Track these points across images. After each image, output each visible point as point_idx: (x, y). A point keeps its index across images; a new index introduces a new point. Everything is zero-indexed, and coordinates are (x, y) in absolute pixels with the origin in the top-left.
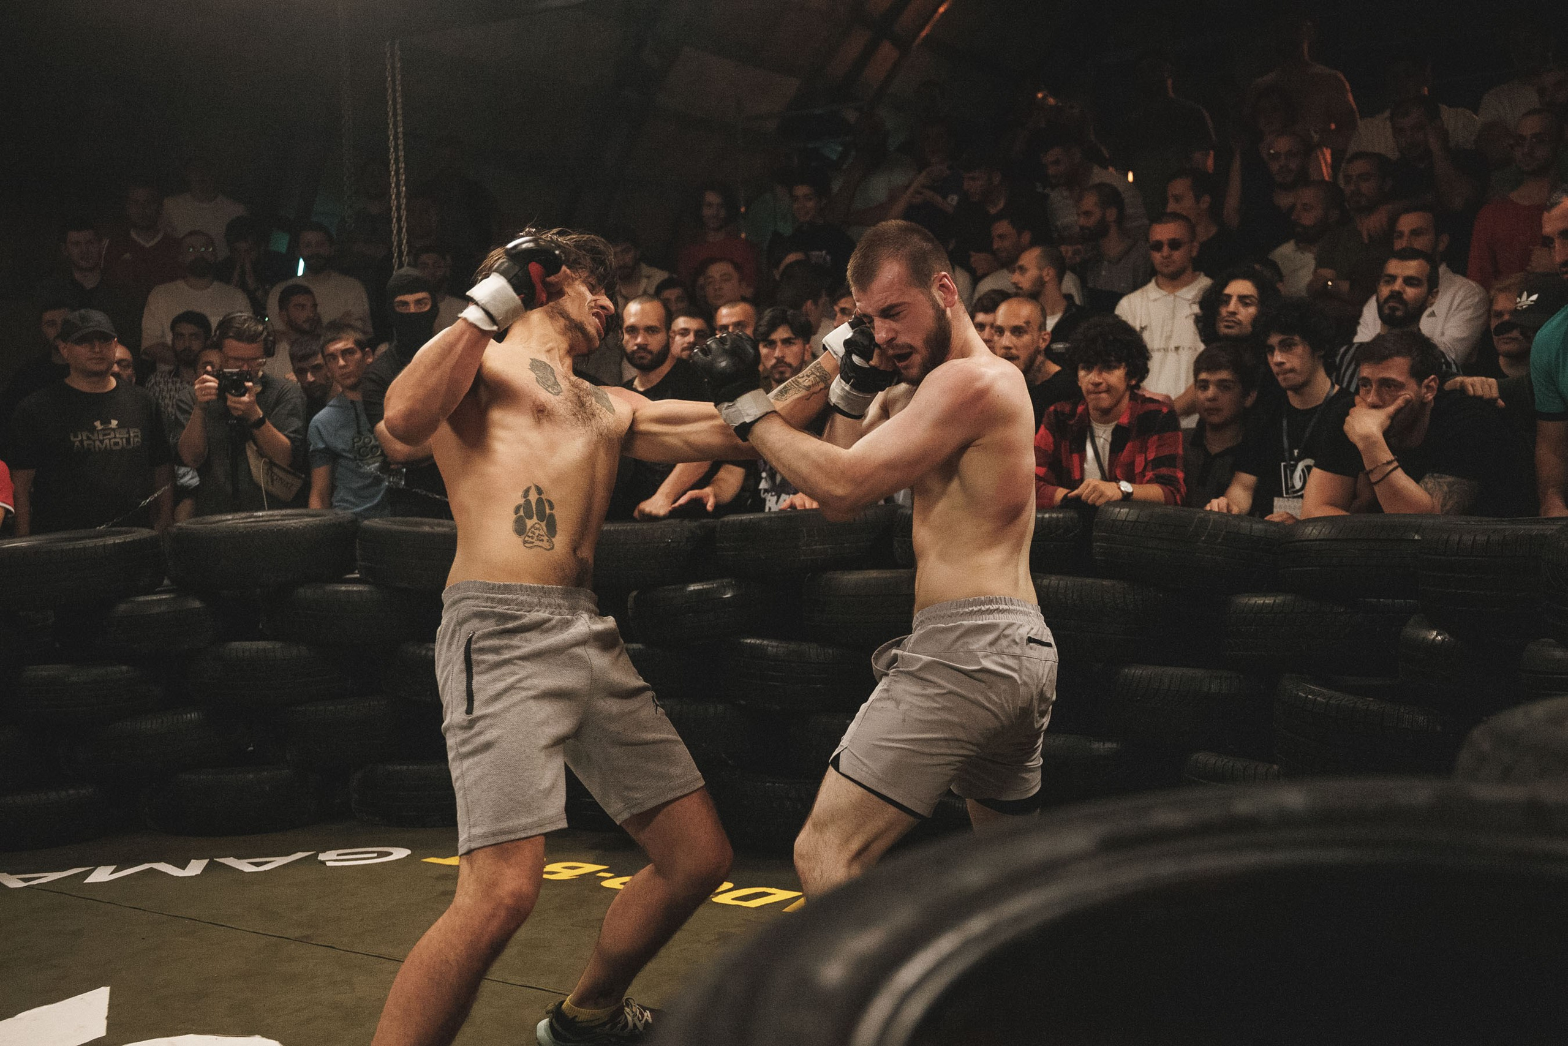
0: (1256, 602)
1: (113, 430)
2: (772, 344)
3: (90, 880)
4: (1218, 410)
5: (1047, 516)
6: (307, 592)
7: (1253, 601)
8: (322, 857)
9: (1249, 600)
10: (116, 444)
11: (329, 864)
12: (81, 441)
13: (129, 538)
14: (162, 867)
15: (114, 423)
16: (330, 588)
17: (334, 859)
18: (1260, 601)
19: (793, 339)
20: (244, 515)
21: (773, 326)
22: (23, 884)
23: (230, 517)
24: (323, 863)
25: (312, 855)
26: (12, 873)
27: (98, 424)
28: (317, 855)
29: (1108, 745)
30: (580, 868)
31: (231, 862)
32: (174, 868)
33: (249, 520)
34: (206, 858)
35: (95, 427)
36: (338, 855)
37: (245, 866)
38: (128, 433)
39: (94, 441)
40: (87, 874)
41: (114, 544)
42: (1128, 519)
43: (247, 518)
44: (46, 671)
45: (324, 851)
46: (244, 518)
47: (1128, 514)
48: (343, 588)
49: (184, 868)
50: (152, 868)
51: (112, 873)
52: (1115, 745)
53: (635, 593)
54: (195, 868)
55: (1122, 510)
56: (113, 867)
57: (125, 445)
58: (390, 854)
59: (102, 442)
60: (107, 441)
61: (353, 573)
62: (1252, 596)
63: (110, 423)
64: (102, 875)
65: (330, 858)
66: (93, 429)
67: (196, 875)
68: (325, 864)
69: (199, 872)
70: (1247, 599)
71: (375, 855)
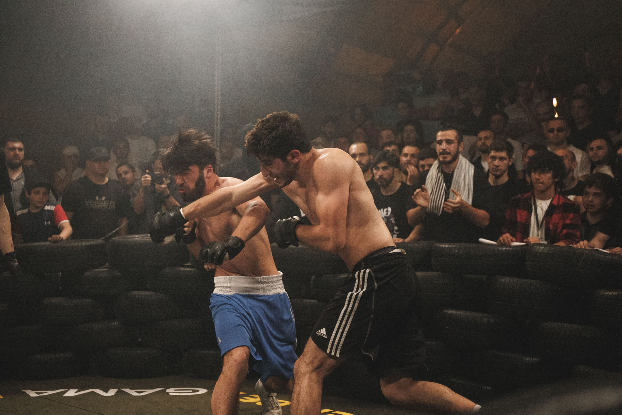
0: (608, 294)
1: (103, 201)
2: (378, 169)
3: (66, 395)
4: (593, 206)
5: (504, 249)
6: (167, 270)
7: (607, 293)
8: (168, 391)
9: (605, 293)
10: (103, 207)
11: (170, 394)
12: (89, 204)
13: (92, 243)
14: (98, 391)
15: (104, 198)
16: (178, 269)
17: (173, 392)
18: (611, 293)
19: (388, 167)
20: (143, 235)
21: (379, 161)
22: (37, 395)
23: (137, 236)
24: (168, 393)
25: (162, 390)
26: (33, 390)
27: (97, 198)
28: (165, 390)
29: (534, 359)
30: (283, 403)
31: (127, 390)
32: (103, 392)
33: (145, 238)
34: (117, 388)
35: (95, 199)
36: (175, 390)
37: (134, 393)
38: (109, 203)
39: (94, 204)
40: (65, 392)
41: (86, 246)
42: (543, 252)
43: (145, 237)
44: (54, 300)
45: (169, 388)
46: (144, 237)
47: (544, 249)
48: (183, 269)
49: (107, 392)
50: (93, 392)
51: (76, 392)
52: (537, 359)
53: (314, 277)
54: (112, 392)
55: (541, 247)
56: (76, 390)
57: (107, 207)
58: (198, 391)
59: (98, 205)
60: (99, 205)
61: (188, 263)
62: (606, 291)
63: (102, 198)
64: (71, 393)
65: (171, 391)
66: (95, 200)
67: (112, 396)
68: (169, 394)
69: (113, 394)
70: (604, 292)
71: (192, 391)
